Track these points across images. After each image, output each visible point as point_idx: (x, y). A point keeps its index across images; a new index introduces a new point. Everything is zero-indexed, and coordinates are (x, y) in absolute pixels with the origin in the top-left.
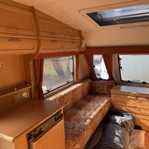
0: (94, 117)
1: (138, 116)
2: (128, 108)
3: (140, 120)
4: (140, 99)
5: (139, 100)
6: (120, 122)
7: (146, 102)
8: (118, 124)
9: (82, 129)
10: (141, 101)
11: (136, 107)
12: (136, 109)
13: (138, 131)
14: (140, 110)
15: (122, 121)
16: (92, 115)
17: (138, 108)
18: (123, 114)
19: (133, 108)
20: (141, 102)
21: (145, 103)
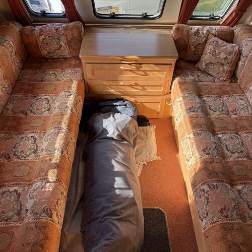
0: (62, 152)
1: (140, 100)
2: (122, 89)
3: (145, 104)
4: (145, 67)
5: (143, 71)
6: (116, 133)
7: (156, 73)
8: (112, 139)
9: (44, 214)
10: (148, 72)
11: (136, 85)
12: (138, 87)
13: (143, 130)
14: (144, 89)
15: (118, 130)
16: (55, 149)
17: (141, 86)
18: (115, 104)
19: (131, 86)
20: (147, 75)
21: (154, 74)
